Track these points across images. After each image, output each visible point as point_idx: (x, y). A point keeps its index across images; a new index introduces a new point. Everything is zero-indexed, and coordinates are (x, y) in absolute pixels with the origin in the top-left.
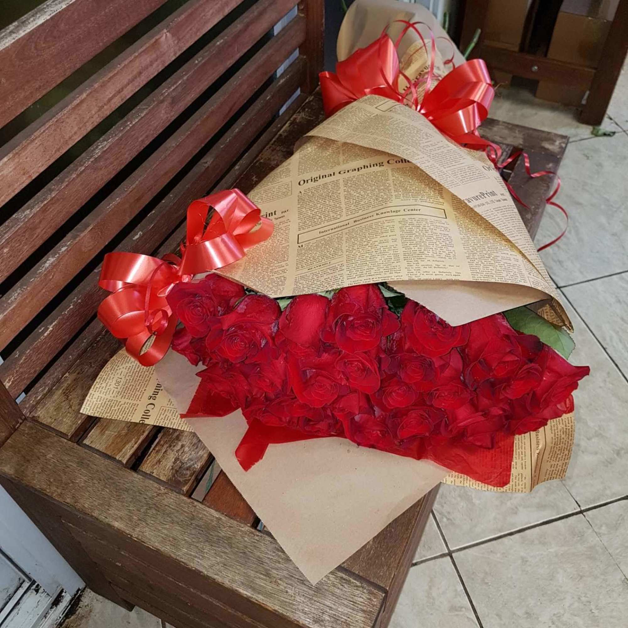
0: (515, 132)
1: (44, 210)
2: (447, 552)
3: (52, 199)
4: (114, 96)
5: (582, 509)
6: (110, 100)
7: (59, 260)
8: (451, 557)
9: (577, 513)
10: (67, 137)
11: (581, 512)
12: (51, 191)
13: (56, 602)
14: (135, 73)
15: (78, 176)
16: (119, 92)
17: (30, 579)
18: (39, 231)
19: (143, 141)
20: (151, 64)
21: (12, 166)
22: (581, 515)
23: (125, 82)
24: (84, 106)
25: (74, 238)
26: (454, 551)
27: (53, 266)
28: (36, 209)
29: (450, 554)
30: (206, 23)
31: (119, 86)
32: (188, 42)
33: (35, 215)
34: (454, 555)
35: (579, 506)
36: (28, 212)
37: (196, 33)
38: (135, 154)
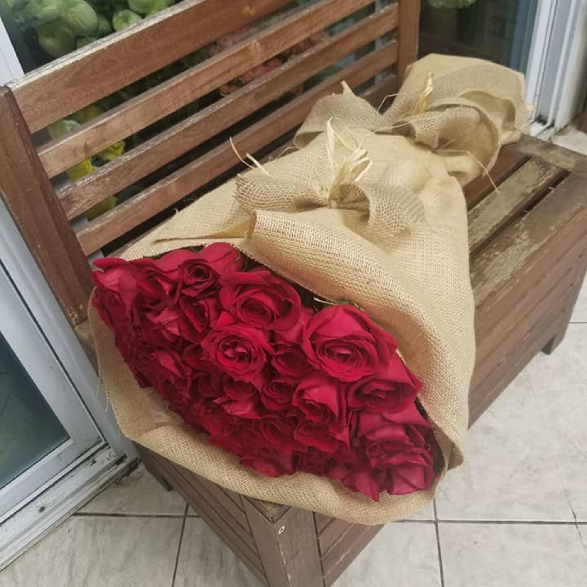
0: (569, 157)
1: (140, 157)
2: (434, 519)
3: (147, 151)
4: (205, 84)
5: (578, 521)
6: (201, 87)
7: (148, 198)
8: (437, 526)
9: (571, 523)
10: (163, 108)
11: (575, 523)
12: (148, 145)
13: (119, 462)
14: (225, 69)
15: (170, 138)
16: (211, 81)
17: (105, 440)
18: (134, 172)
19: (227, 122)
20: (241, 64)
21: (118, 121)
22: (574, 526)
23: (216, 74)
24: (180, 87)
25: (163, 183)
26: (440, 521)
27: (144, 200)
28: (135, 155)
29: (436, 523)
30: (294, 38)
31: (210, 77)
32: (274, 51)
33: (132, 160)
34: (439, 524)
35: (575, 517)
36: (128, 156)
37: (283, 46)
38: (219, 130)
